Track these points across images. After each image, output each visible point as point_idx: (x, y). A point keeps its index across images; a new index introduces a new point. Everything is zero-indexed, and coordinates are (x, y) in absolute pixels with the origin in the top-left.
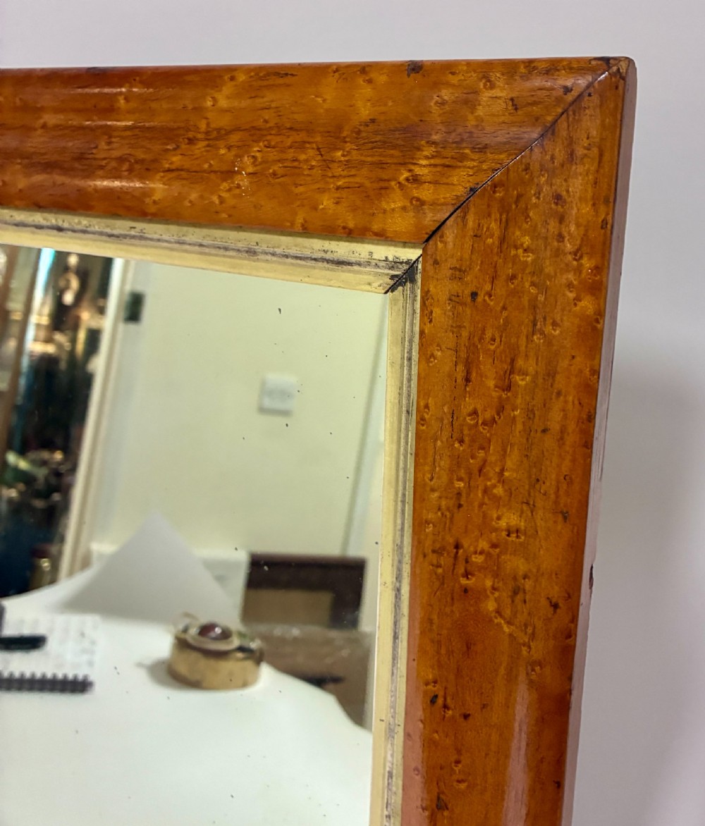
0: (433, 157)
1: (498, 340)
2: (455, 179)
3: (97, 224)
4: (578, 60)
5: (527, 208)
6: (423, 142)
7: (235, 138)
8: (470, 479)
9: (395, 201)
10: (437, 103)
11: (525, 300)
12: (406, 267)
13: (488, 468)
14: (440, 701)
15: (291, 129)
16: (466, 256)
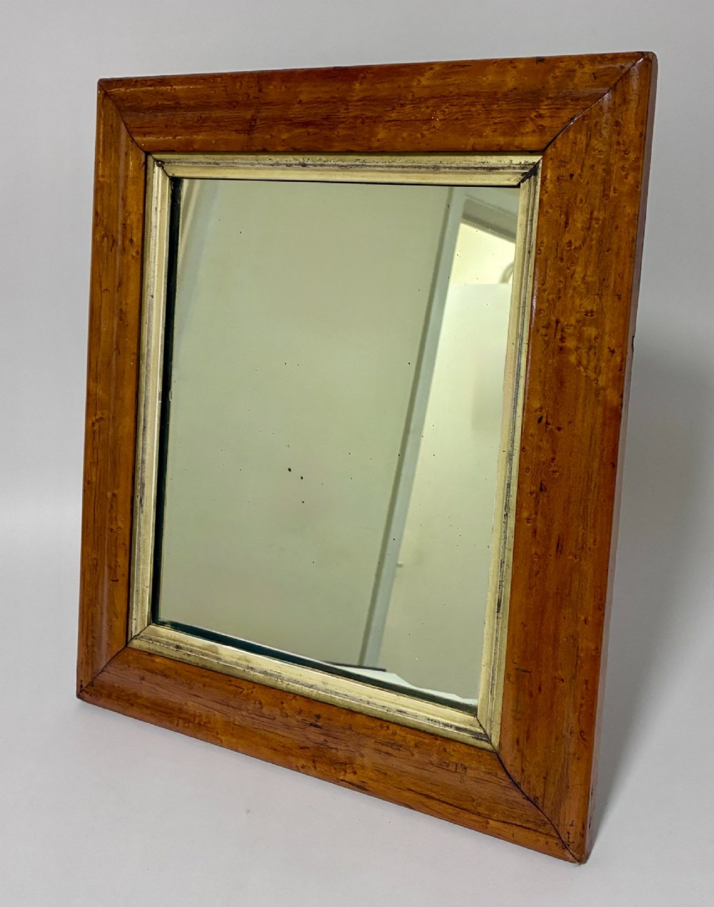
0: (550, 105)
1: (584, 201)
2: (562, 114)
3: (333, 160)
4: (628, 53)
5: (600, 129)
6: (544, 98)
7: (431, 102)
8: (566, 281)
9: (530, 127)
10: (552, 77)
11: (599, 178)
12: (532, 167)
13: (576, 275)
14: (544, 420)
15: (466, 95)
16: (568, 154)
